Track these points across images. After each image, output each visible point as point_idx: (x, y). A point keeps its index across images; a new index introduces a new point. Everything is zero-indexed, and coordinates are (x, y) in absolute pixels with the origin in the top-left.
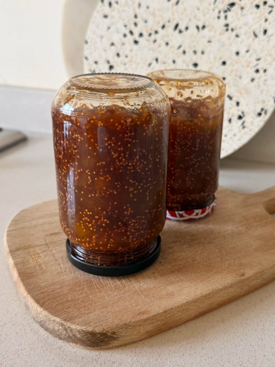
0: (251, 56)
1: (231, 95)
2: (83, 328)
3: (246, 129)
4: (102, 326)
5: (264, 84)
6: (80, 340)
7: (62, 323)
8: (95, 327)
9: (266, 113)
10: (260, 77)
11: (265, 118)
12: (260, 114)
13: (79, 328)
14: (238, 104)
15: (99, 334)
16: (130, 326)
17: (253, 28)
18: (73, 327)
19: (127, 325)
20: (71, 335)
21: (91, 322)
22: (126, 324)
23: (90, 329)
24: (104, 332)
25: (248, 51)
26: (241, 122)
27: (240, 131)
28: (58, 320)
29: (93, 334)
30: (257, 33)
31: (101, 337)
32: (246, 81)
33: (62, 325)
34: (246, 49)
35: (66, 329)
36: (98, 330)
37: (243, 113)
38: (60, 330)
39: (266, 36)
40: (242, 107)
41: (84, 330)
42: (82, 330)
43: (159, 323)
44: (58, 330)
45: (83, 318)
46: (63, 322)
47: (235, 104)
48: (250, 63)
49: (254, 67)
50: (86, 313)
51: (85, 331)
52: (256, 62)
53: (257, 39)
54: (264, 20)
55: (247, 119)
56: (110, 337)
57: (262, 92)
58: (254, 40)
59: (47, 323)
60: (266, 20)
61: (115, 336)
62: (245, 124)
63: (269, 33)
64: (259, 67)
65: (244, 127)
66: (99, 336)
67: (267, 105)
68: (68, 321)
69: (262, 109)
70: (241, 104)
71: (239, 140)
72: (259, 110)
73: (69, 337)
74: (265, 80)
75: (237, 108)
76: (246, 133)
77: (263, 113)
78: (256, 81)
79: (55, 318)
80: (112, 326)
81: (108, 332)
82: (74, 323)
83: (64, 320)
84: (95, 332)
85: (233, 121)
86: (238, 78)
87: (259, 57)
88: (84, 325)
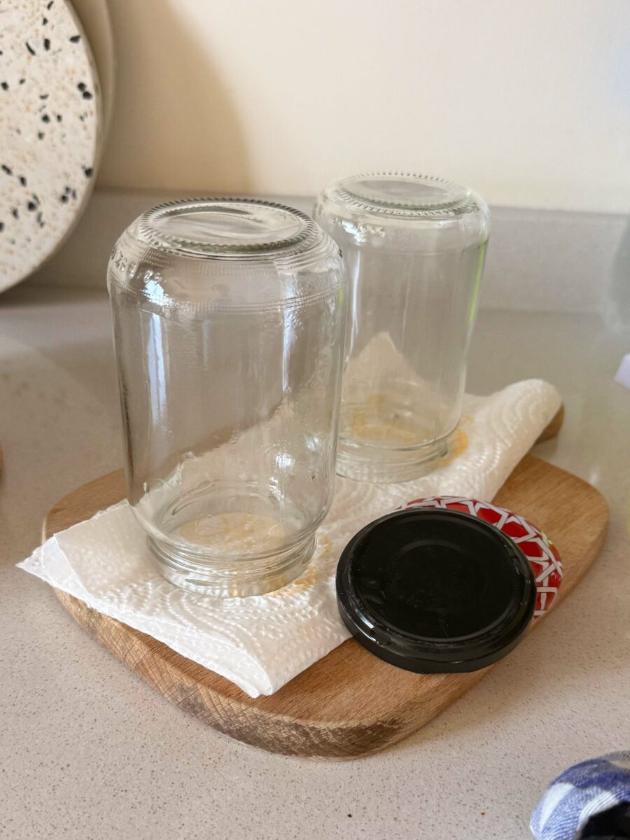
0: (29, 91)
1: (9, 165)
2: (342, 724)
3: (46, 227)
4: (373, 714)
5: (64, 143)
6: (335, 746)
7: (296, 724)
8: (362, 719)
9: (74, 195)
10: (52, 131)
11: (74, 205)
12: (64, 199)
13: (333, 725)
14: (23, 181)
15: (370, 728)
16: (416, 703)
17: (24, 37)
18: (322, 726)
19: (412, 703)
20: (316, 742)
21: (349, 712)
22: (410, 703)
23: (353, 724)
24: (379, 723)
25: (22, 81)
26: (33, 214)
27: (36, 233)
28: (286, 719)
29: (359, 731)
30: (33, 47)
31: (374, 734)
32: (30, 137)
33: (297, 727)
34: (18, 77)
35: (306, 734)
36: (366, 722)
37: (35, 197)
38: (292, 738)
39: (50, 52)
40: (32, 186)
41: (344, 727)
42: (339, 729)
43: (454, 689)
44: (288, 738)
45: (331, 706)
46: (299, 721)
47: (17, 181)
48: (30, 103)
49: (40, 110)
50: (330, 697)
51: (345, 730)
52: (40, 102)
53: (34, 58)
54: (41, 20)
55: (45, 208)
56: (388, 730)
57: (60, 157)
58: (29, 58)
59: (260, 730)
60: (45, 21)
61: (396, 727)
62: (43, 218)
63: (53, 45)
64: (48, 111)
65: (42, 225)
66: (369, 732)
67: (74, 182)
68: (308, 718)
69: (67, 189)
70: (28, 182)
71: (38, 248)
72: (61, 191)
73: (313, 745)
74: (64, 136)
75: (22, 188)
76: (47, 235)
77: (70, 196)
78: (46, 137)
79: (279, 717)
80: (390, 710)
81: (385, 722)
82: (321, 719)
83: (300, 717)
84: (363, 728)
85: (20, 213)
86: (15, 133)
87: (43, 93)
88: (340, 720)
